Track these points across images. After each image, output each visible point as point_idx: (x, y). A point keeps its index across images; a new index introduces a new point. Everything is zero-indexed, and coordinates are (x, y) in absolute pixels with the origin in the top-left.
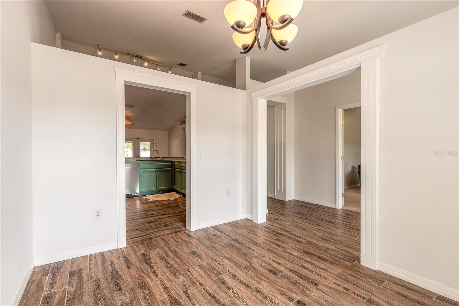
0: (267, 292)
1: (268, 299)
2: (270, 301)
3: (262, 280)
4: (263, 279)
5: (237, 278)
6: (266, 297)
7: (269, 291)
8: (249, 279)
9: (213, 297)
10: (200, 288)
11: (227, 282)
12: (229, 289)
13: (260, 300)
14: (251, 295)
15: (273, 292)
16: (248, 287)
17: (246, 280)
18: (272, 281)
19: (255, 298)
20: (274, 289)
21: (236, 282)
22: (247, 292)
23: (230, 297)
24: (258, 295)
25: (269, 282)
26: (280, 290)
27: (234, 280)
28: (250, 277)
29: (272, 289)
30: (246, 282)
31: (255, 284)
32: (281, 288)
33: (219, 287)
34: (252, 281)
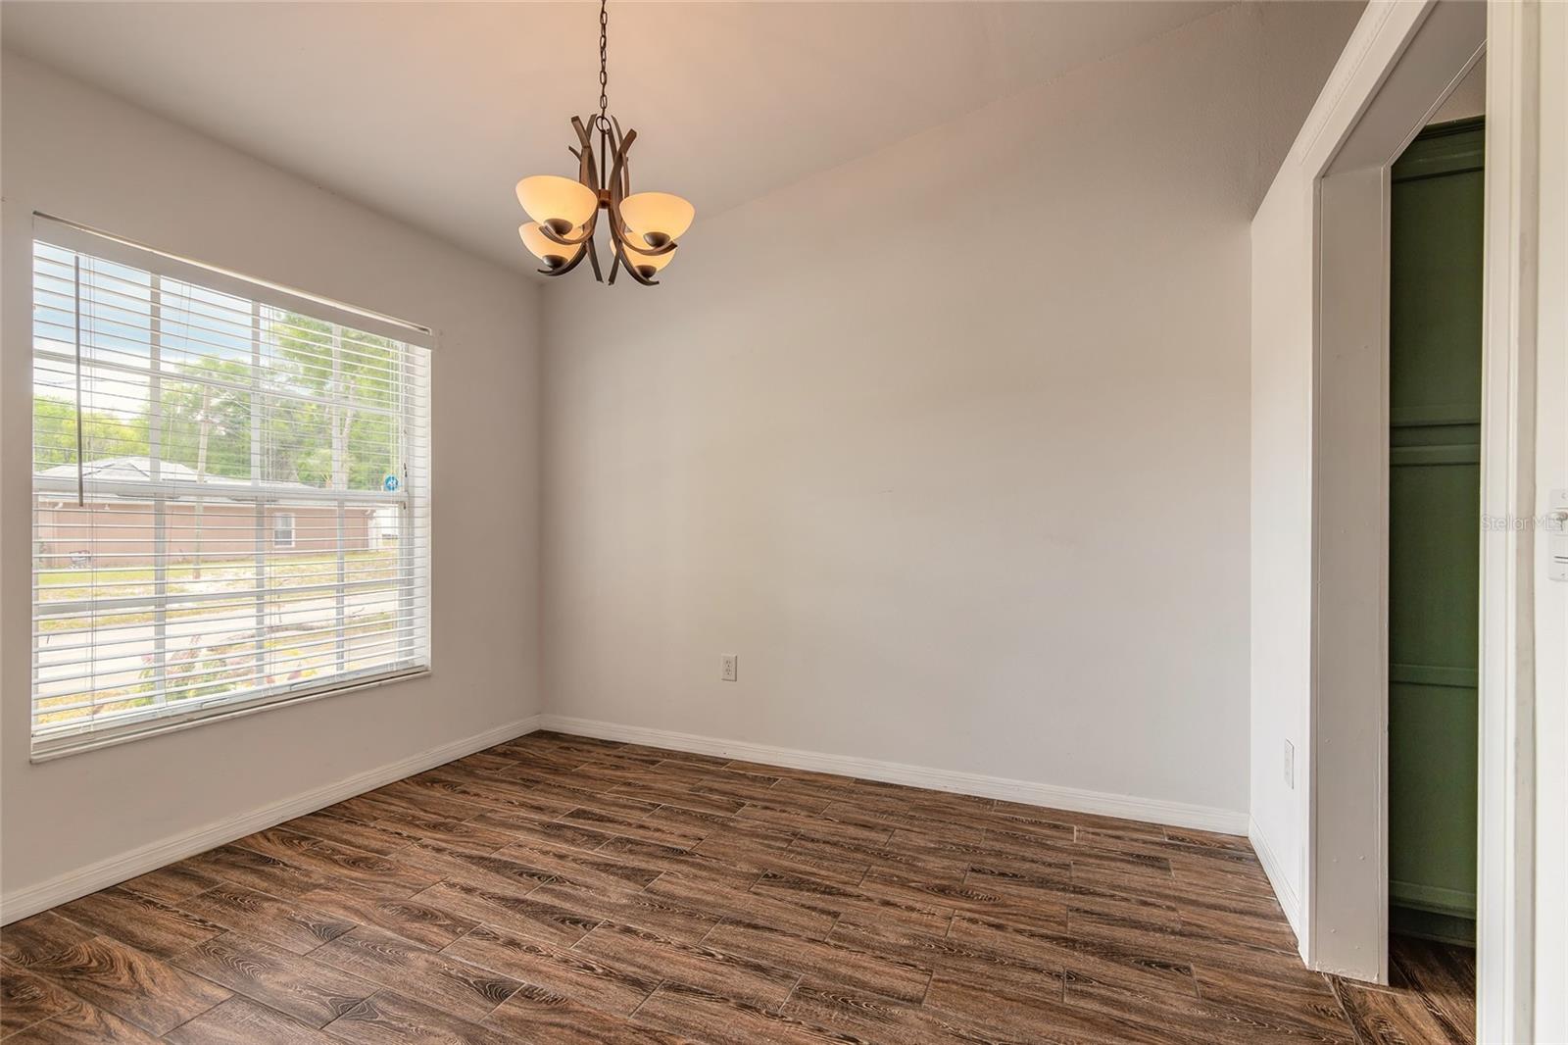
0: (609, 989)
1: (600, 971)
2: (592, 969)
3: (640, 1030)
4: (633, 1038)
5: (732, 1005)
6: (607, 975)
7: (602, 996)
8: (685, 1016)
9: (756, 927)
10: (810, 935)
11: (754, 977)
12: (729, 960)
13: (623, 961)
14: (653, 965)
15: (587, 996)
16: (676, 987)
17: (694, 1007)
18: (597, 1037)
19: (641, 960)
20: (585, 1010)
21: (724, 987)
22: (669, 970)
23: (709, 939)
24: (634, 973)
25: (610, 1030)
26: (564, 1011)
27: (735, 990)
28: (686, 1026)
29: (592, 1006)
30: (691, 999)
31: (657, 1003)
32: (558, 1020)
33: (759, 953)
34: (675, 1013)
